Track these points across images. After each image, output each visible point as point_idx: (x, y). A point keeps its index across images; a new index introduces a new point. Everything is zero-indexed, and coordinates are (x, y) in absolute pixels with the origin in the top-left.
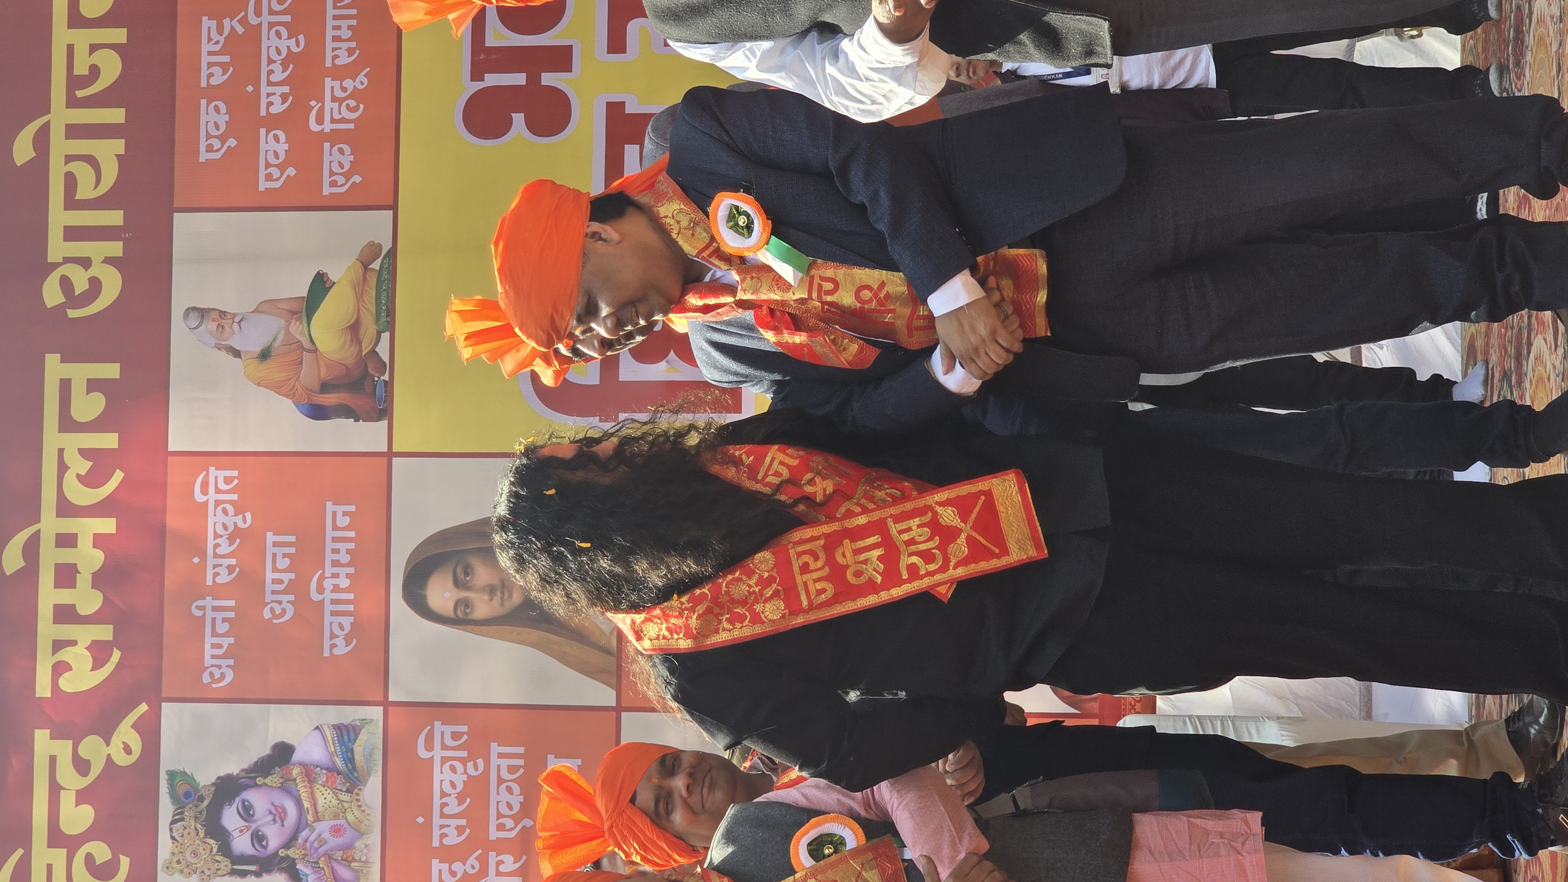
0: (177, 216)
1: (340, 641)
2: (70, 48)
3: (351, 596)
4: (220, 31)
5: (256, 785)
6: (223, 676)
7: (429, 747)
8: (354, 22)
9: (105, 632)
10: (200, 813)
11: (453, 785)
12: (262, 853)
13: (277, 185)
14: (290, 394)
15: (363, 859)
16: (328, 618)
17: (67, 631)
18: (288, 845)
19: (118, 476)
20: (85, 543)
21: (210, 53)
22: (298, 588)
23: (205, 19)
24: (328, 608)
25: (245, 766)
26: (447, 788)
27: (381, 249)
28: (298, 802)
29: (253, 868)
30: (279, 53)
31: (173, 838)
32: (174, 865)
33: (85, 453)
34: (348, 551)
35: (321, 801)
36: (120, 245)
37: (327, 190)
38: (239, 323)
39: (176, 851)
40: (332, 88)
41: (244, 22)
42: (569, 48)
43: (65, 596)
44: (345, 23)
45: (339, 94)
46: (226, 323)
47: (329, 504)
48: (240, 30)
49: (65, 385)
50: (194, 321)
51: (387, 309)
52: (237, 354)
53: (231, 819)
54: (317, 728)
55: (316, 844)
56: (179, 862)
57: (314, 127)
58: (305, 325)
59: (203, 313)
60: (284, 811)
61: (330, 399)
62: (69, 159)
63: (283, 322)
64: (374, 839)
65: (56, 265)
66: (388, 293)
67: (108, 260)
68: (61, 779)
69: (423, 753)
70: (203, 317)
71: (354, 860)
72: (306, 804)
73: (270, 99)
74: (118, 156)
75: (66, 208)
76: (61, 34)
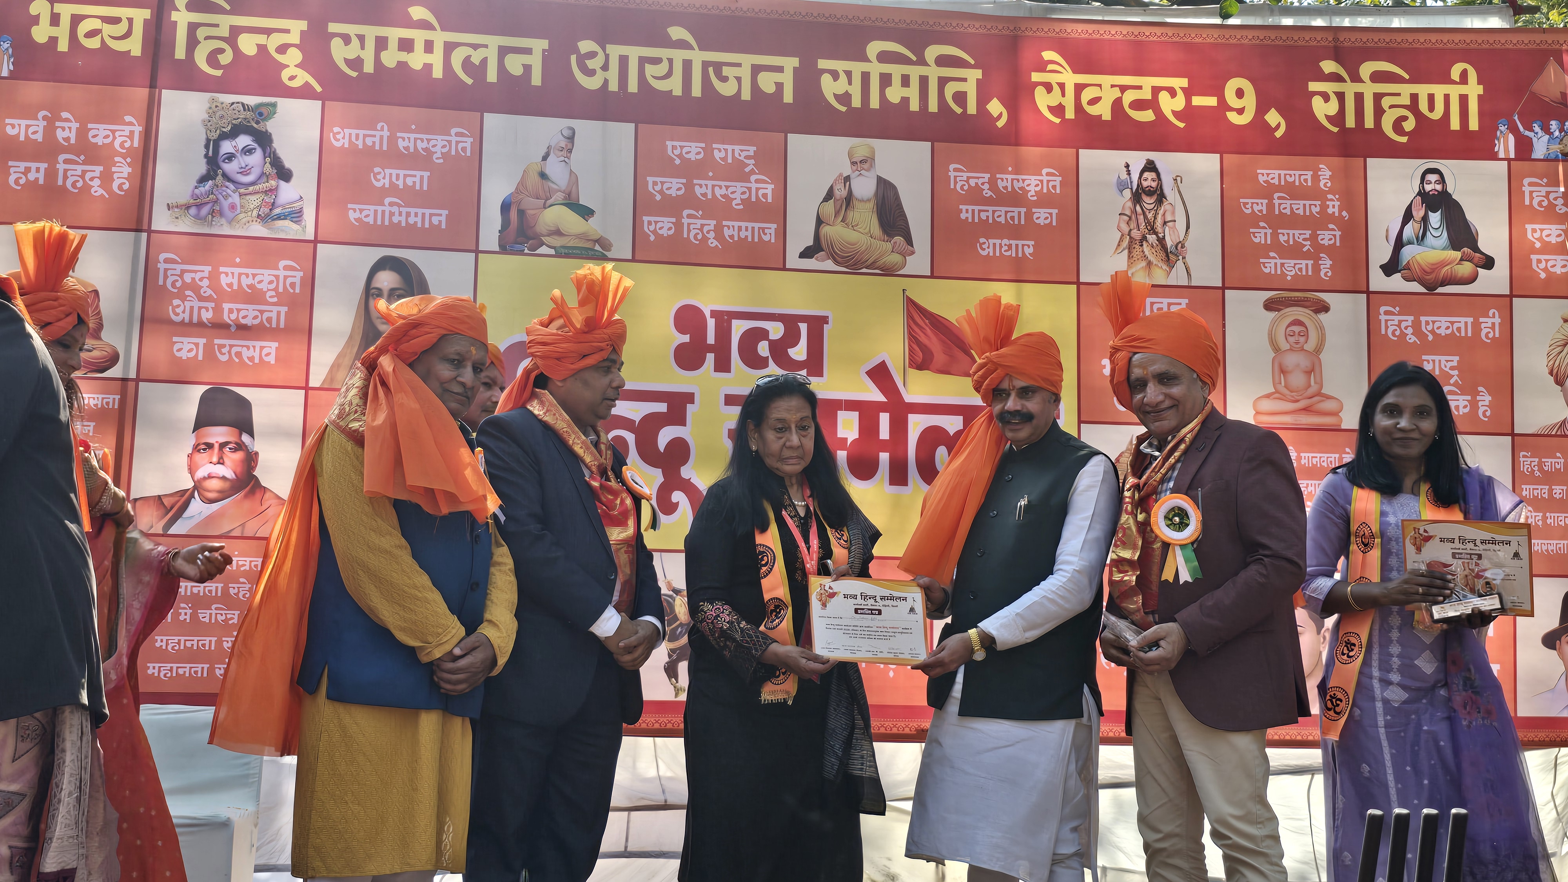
0: (632, 126)
1: (357, 215)
2: (739, 65)
3: (387, 223)
4: (748, 157)
5: (265, 158)
6: (338, 140)
7: (286, 268)
8: (750, 239)
9: (369, 67)
10: (248, 122)
11: (260, 282)
12: (220, 160)
13: (650, 188)
14: (517, 191)
15: (214, 223)
16: (372, 208)
17: (370, 44)
18: (226, 176)
19: (469, 81)
20: (428, 58)
21: (733, 150)
22: (393, 189)
23: (755, 148)
24: (380, 209)
25: (278, 151)
26: (258, 278)
27: (607, 251)
28: (253, 184)
29: (210, 153)
30: (732, 193)
31: (233, 103)
32: (215, 104)
33: (484, 61)
34: (416, 223)
35: (253, 198)
36: (616, 89)
37: (646, 219)
38: (564, 161)
39: (223, 105)
40: (709, 225)
41: (752, 172)
42: (730, 372)
43: (393, 44)
44: (749, 234)
45: (706, 229)
46: (564, 153)
47: (446, 212)
48: (747, 170)
49: (528, 51)
50: (566, 133)
51: (570, 253)
52: (545, 158)
53: (244, 140)
54: (301, 198)
55: (225, 193)
56: (216, 106)
57: (686, 213)
58: (562, 202)
59: (571, 139)
60: (248, 174)
61: (513, 215)
62: (670, 61)
63: (563, 188)
64: (226, 230)
65: (604, 50)
66: (578, 254)
67: (606, 82)
68: (274, 35)
69: (282, 263)
70: (568, 138)
71: (213, 217)
72: (251, 188)
73: (704, 186)
74: (671, 91)
75: (640, 58)
76: (748, 60)
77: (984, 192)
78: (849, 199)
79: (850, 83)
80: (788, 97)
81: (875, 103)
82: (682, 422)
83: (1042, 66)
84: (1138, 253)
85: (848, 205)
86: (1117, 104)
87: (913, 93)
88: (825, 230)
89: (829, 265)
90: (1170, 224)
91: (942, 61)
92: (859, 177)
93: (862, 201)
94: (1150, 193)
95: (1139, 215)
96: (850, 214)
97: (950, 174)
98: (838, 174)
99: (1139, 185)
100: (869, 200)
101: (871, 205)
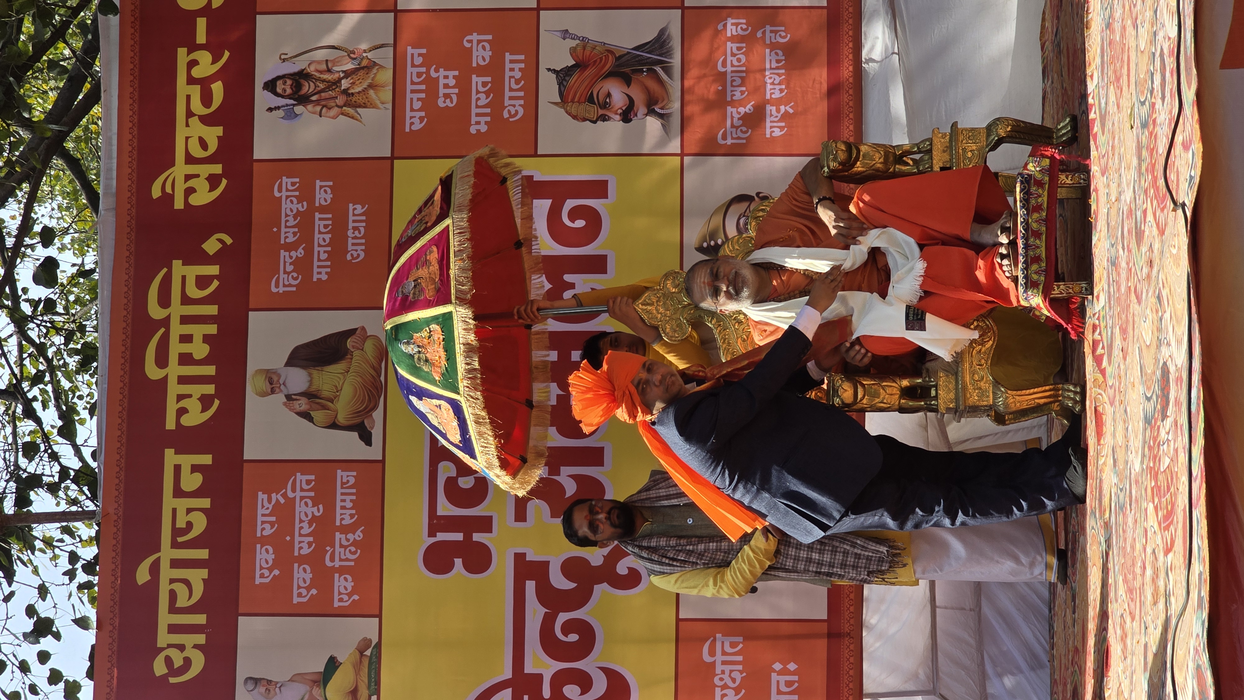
0: (240, 618)
2: (174, 511)
4: (270, 501)
8: (354, 497)
13: (305, 600)
21: (263, 515)
23: (260, 493)
27: (371, 643)
30: (307, 515)
36: (204, 636)
37: (336, 604)
38: (280, 688)
40: (340, 539)
41: (285, 496)
42: (491, 517)
44: (348, 498)
45: (345, 543)
46: (271, 688)
48: (282, 501)
50: (250, 686)
51: (375, 681)
57: (328, 563)
58: (322, 690)
59: (256, 681)
62: (172, 581)
63: (308, 688)
65: (163, 649)
66: (375, 671)
67: (196, 646)
70: (256, 684)
73: (301, 545)
74: (203, 579)
75: (169, 613)
76: (169, 501)
77: (300, 256)
78: (310, 395)
79: (190, 396)
80: (206, 459)
81: (210, 370)
82: (545, 565)
83: (167, 198)
84: (360, 98)
85: (316, 396)
86: (206, 120)
87: (198, 331)
88: (341, 419)
89: (377, 415)
90: (330, 65)
91: (164, 301)
92: (287, 385)
93: (311, 382)
94: (297, 87)
95: (321, 96)
96: (325, 394)
97: (281, 292)
98: (284, 407)
99: (289, 97)
100: (310, 375)
101: (315, 372)
